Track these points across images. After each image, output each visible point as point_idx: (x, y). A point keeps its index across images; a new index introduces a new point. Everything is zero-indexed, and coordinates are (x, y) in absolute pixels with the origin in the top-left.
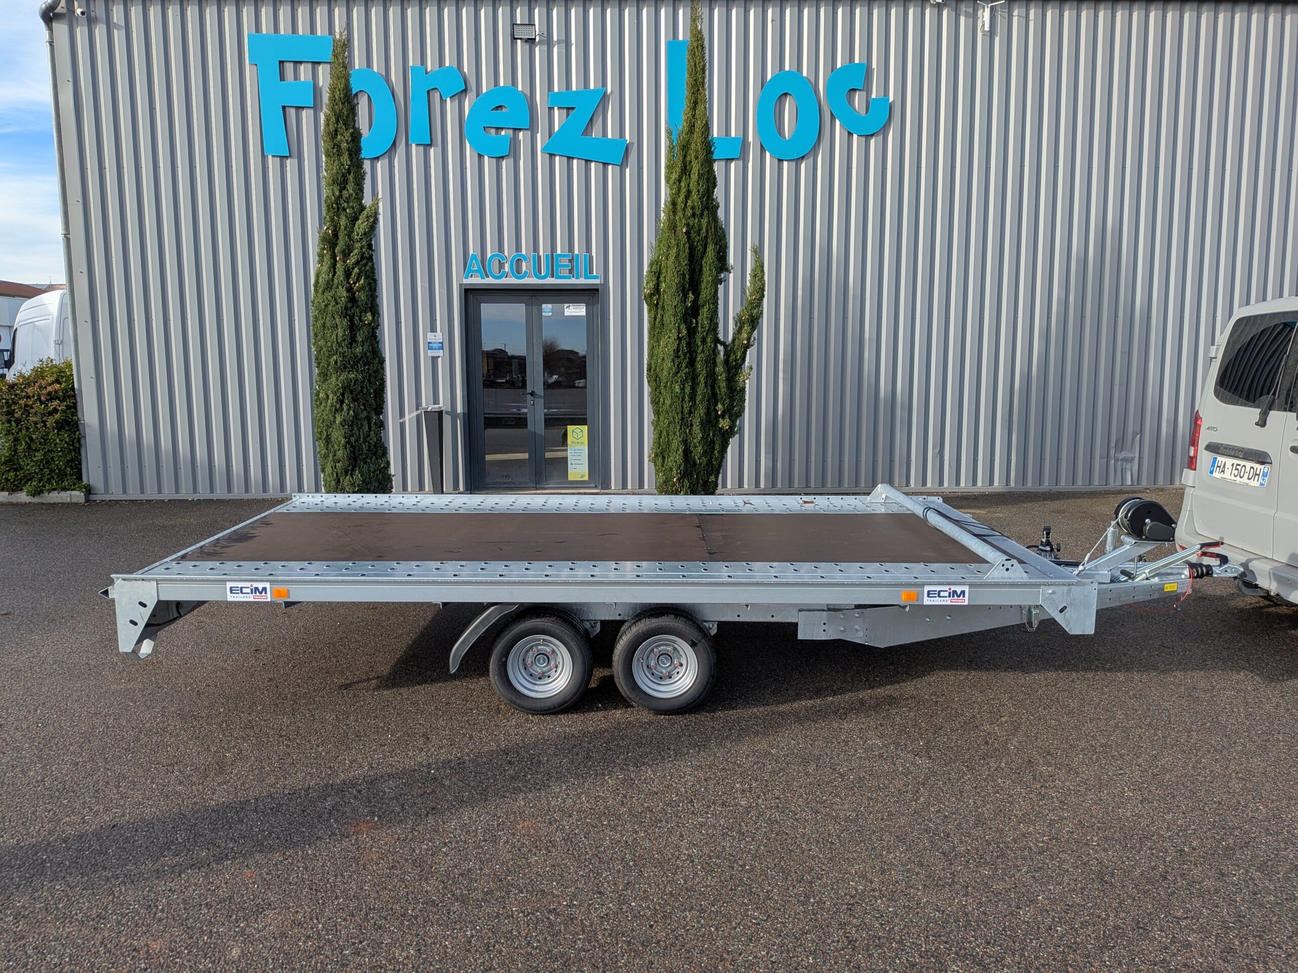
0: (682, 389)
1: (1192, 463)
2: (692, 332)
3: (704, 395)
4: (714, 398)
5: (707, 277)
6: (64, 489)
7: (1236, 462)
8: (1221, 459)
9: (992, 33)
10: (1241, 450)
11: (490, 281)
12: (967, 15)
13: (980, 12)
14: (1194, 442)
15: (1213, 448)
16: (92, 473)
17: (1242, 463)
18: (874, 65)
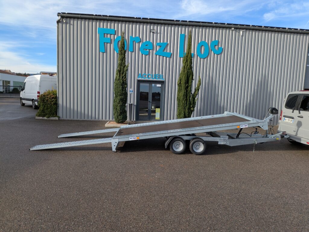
0: (185, 102)
1: (280, 119)
2: (187, 91)
3: (188, 103)
4: (190, 104)
5: (190, 81)
6: (54, 117)
7: (288, 119)
8: (286, 118)
9: (242, 36)
10: (289, 117)
11: (143, 79)
12: (238, 32)
13: (240, 32)
14: (281, 115)
15: (284, 116)
16: (60, 113)
17: (289, 119)
18: (220, 41)
